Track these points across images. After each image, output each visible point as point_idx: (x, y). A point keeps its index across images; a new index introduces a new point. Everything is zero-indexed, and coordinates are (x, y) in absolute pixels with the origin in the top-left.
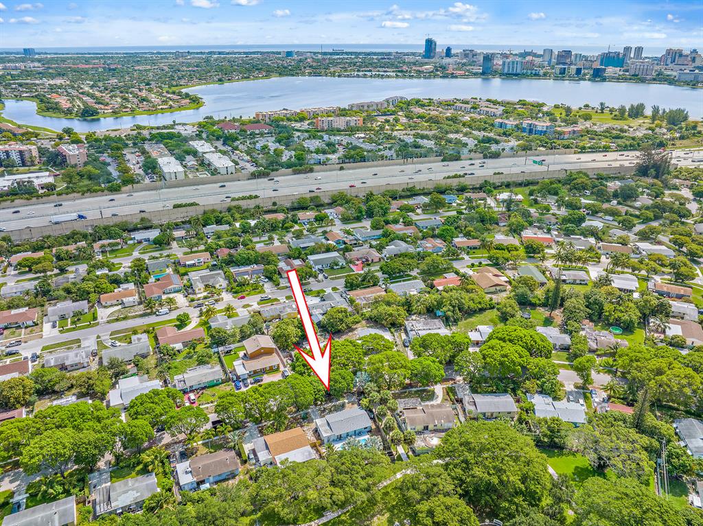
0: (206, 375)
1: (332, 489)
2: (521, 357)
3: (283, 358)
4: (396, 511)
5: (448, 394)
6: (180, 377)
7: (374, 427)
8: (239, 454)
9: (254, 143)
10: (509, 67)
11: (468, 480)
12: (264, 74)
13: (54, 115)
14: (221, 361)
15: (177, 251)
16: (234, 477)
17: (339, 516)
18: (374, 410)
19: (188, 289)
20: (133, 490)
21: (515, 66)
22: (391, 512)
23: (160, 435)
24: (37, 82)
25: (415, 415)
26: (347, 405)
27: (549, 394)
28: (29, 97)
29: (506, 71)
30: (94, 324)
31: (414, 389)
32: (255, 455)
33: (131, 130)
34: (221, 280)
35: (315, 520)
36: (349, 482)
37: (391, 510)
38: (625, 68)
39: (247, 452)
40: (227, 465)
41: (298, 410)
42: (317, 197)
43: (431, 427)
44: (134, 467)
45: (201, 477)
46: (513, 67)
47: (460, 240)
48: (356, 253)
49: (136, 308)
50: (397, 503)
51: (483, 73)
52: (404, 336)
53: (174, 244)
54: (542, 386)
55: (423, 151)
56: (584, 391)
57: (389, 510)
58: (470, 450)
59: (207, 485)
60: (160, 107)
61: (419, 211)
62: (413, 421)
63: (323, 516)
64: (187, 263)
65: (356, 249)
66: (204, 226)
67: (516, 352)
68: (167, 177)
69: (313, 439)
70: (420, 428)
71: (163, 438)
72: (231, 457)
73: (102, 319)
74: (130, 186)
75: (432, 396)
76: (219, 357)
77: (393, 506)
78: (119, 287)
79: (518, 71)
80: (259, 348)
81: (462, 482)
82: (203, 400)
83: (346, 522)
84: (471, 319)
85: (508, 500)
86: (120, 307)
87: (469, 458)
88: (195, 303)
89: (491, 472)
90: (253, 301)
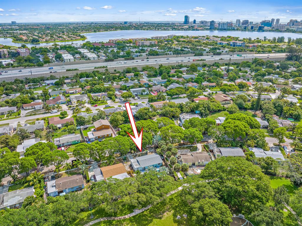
0: (71, 138)
1: (139, 194)
2: (245, 127)
3: (114, 131)
4: (178, 209)
5: (205, 148)
6: (58, 139)
7: (164, 164)
8: (85, 177)
9: (108, 50)
10: (222, 26)
11: (223, 189)
12: (114, 29)
13: (19, 42)
14: (81, 133)
15: (65, 88)
16: (81, 189)
17: (143, 212)
18: (164, 156)
19: (69, 103)
20: (18, 195)
21: (224, 25)
22: (175, 210)
23: (42, 168)
24: (15, 32)
25: (187, 157)
26: (149, 153)
27: (261, 148)
28: (10, 37)
29: (220, 28)
30: (18, 117)
31: (186, 146)
32: (95, 178)
33: (52, 46)
34: (86, 98)
35: (128, 214)
36: (149, 190)
37: (175, 208)
38: (272, 27)
39: (90, 176)
40: (77, 183)
41: (121, 156)
42: (136, 68)
43: (196, 163)
44: (23, 184)
45: (61, 189)
46: (223, 26)
47: (205, 83)
48: (154, 88)
49: (41, 110)
50: (178, 205)
51: (210, 29)
52: (179, 122)
53: (65, 86)
54: (257, 144)
55: (185, 52)
56: (279, 147)
57: (173, 209)
58: (223, 171)
59: (64, 194)
60: (67, 39)
61: (185, 73)
62: (186, 160)
63: (133, 212)
64: (70, 92)
65: (154, 86)
66: (80, 78)
67: (243, 124)
68: (66, 61)
69: (129, 170)
70: (190, 164)
71: (43, 169)
72: (80, 178)
73: (23, 115)
74: (48, 64)
75: (196, 149)
76: (80, 131)
77: (176, 206)
78: (34, 101)
79: (226, 28)
80: (101, 125)
81: (219, 190)
82: (69, 151)
83: (147, 215)
84: (214, 115)
85: (249, 201)
86: (33, 110)
87: (223, 176)
88: (71, 108)
89: (237, 184)
90: (102, 108)
